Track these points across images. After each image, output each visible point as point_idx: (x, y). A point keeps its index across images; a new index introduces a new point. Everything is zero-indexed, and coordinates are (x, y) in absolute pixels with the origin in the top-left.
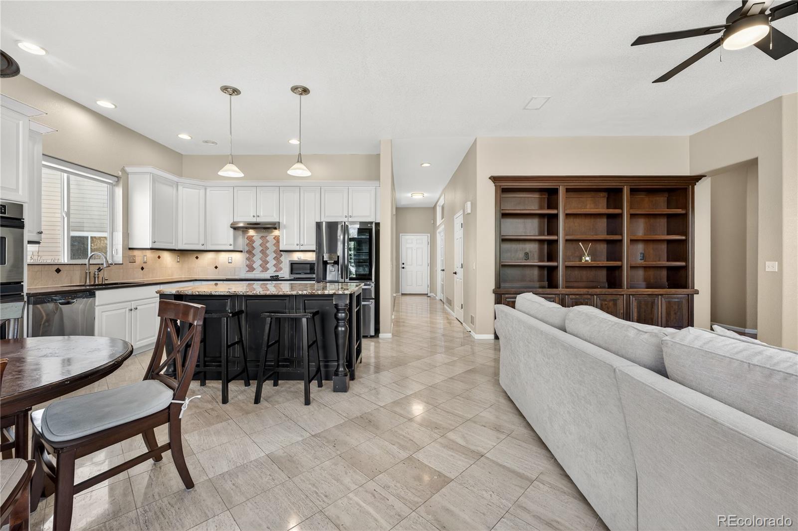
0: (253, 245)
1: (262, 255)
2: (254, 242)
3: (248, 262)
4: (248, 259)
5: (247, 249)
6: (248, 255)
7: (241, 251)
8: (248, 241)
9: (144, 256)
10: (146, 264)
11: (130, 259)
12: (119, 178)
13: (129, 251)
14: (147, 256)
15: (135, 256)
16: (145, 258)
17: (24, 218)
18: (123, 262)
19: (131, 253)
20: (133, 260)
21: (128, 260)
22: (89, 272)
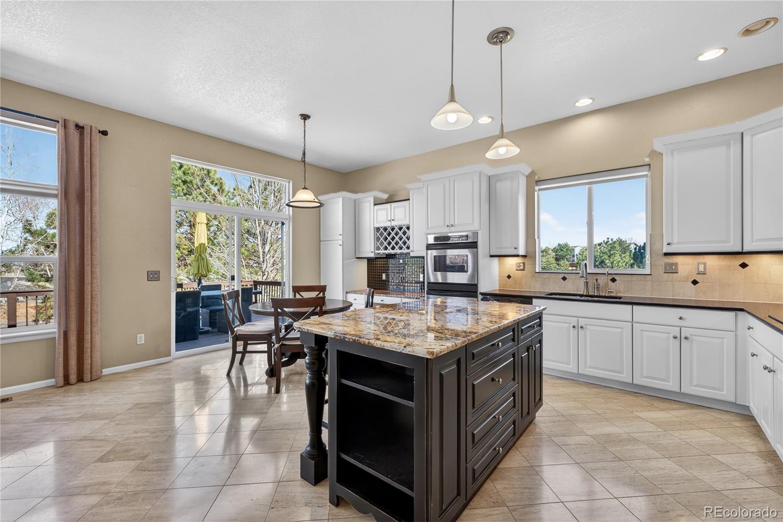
9: (699, 264)
10: (705, 275)
11: (666, 268)
12: (650, 165)
13: (664, 257)
14: (706, 263)
15: (676, 264)
16: (700, 266)
17: (479, 241)
18: (651, 272)
19: (668, 259)
20: (672, 270)
21: (661, 270)
22: (586, 282)
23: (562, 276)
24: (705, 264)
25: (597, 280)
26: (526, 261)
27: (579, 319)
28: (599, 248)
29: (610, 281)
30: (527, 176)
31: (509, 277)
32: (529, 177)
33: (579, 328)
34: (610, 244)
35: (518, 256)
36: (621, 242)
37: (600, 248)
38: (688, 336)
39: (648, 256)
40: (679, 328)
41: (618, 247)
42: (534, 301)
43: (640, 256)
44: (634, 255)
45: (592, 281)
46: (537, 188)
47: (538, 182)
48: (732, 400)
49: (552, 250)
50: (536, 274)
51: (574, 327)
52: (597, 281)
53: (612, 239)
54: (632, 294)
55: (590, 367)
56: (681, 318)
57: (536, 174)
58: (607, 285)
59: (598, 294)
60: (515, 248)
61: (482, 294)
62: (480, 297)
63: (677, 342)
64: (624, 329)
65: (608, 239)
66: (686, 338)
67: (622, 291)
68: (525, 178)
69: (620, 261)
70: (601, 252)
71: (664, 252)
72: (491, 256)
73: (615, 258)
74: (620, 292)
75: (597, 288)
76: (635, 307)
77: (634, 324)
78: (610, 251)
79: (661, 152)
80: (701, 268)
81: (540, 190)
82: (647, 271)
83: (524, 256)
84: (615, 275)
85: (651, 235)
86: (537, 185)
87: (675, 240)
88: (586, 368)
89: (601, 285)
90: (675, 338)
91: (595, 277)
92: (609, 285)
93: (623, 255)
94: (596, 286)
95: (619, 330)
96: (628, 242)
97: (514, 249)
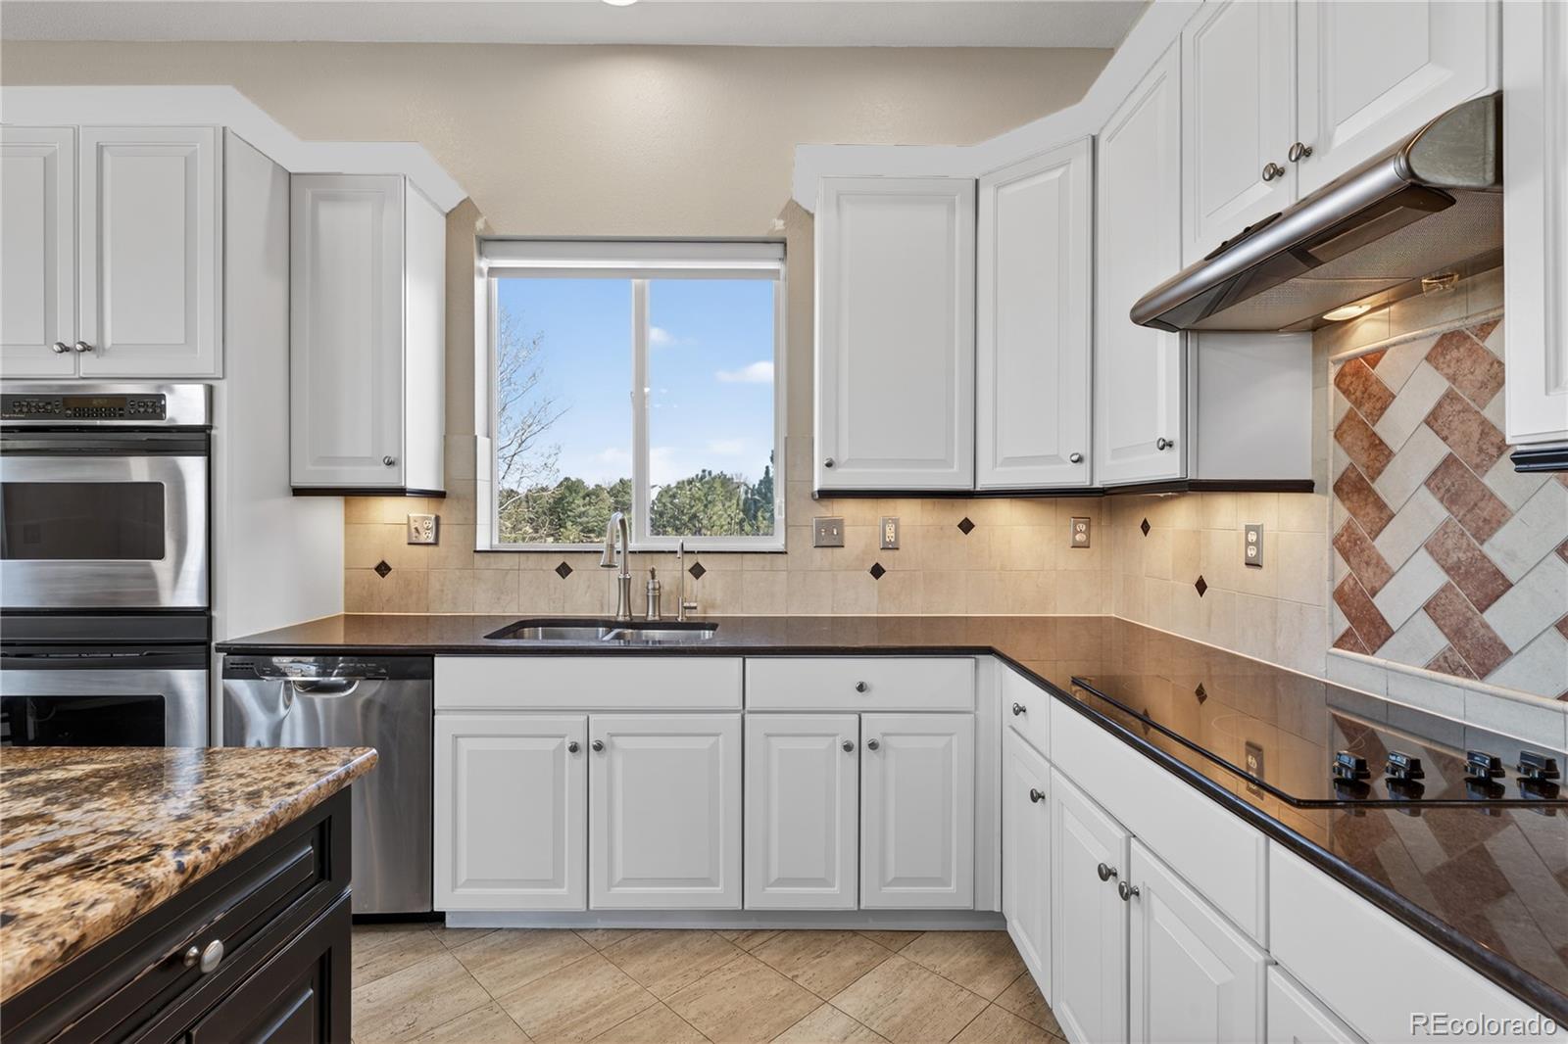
0: (1378, 429)
1: (1441, 513)
2: (1383, 400)
3: (1344, 570)
4: (1348, 545)
5: (1337, 461)
6: (1343, 514)
7: (1305, 487)
8: (1347, 405)
9: (885, 522)
10: (897, 552)
11: (818, 532)
12: (784, 242)
13: (816, 505)
14: (898, 520)
15: (839, 523)
16: (887, 529)
17: (216, 423)
18: (786, 545)
19: (823, 510)
20: (830, 538)
21: (808, 536)
22: (625, 579)
23: (558, 560)
24: (896, 522)
25: (653, 572)
26: (445, 510)
27: (593, 718)
28: (688, 488)
29: (688, 576)
30: (447, 215)
31: (383, 569)
32: (458, 218)
33: (591, 748)
34: (707, 482)
35: (400, 492)
36: (725, 481)
37: (690, 490)
38: (878, 738)
39: (779, 500)
40: (857, 716)
41: (719, 490)
42: (440, 663)
43: (753, 507)
44: (744, 504)
45: (641, 573)
46: (483, 264)
47: (487, 242)
48: (966, 903)
49: (608, 493)
50: (476, 555)
51: (574, 749)
52: (653, 578)
53: (710, 473)
54: (742, 612)
55: (627, 881)
56: (861, 688)
57: (477, 213)
58: (681, 589)
59: (657, 618)
60: (390, 463)
61: (231, 650)
62: (219, 661)
63: (853, 757)
64: (721, 738)
65: (704, 471)
66: (873, 746)
67: (718, 602)
68: (443, 220)
69: (722, 515)
70: (693, 498)
71: (816, 488)
72: (298, 492)
73: (716, 509)
74: (713, 606)
75: (654, 597)
76: (752, 663)
77: (748, 717)
78: (706, 495)
79: (812, 211)
80: (890, 534)
81: (492, 271)
82: (777, 542)
83: (438, 495)
84: (699, 556)
85: (786, 438)
86: (481, 254)
87: (844, 455)
88: (610, 885)
89: (666, 588)
90: (848, 748)
91: (649, 562)
92: (688, 588)
93: (727, 504)
94: (650, 594)
95: (705, 743)
96: (735, 481)
97: (384, 466)
